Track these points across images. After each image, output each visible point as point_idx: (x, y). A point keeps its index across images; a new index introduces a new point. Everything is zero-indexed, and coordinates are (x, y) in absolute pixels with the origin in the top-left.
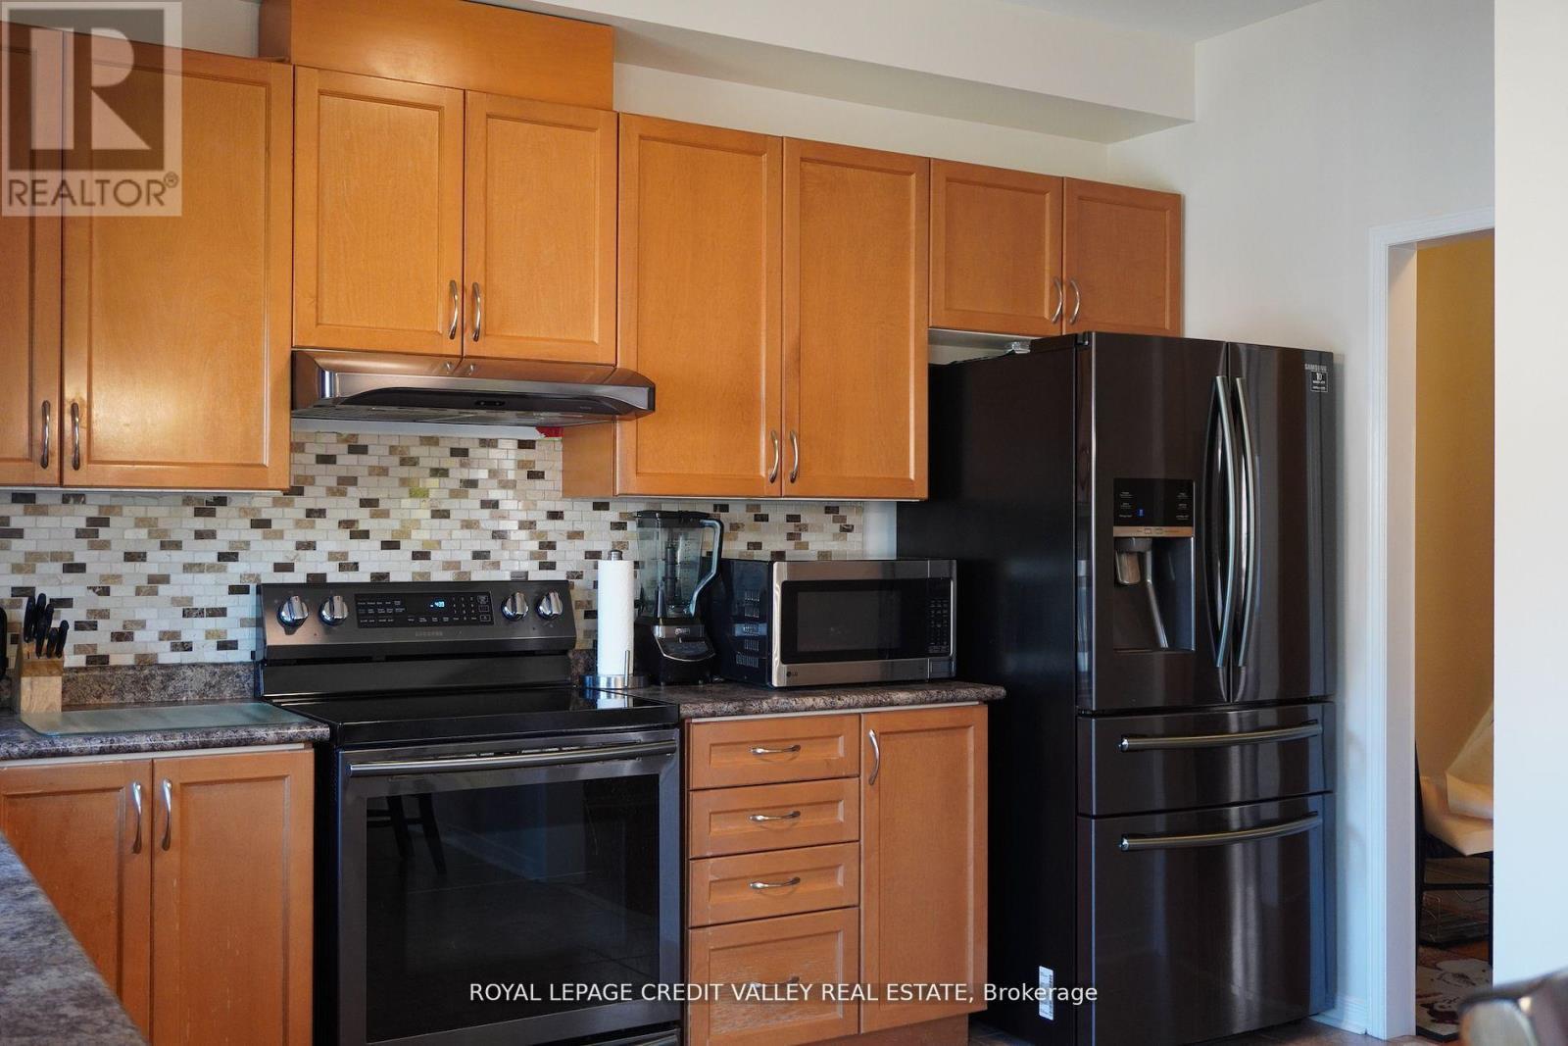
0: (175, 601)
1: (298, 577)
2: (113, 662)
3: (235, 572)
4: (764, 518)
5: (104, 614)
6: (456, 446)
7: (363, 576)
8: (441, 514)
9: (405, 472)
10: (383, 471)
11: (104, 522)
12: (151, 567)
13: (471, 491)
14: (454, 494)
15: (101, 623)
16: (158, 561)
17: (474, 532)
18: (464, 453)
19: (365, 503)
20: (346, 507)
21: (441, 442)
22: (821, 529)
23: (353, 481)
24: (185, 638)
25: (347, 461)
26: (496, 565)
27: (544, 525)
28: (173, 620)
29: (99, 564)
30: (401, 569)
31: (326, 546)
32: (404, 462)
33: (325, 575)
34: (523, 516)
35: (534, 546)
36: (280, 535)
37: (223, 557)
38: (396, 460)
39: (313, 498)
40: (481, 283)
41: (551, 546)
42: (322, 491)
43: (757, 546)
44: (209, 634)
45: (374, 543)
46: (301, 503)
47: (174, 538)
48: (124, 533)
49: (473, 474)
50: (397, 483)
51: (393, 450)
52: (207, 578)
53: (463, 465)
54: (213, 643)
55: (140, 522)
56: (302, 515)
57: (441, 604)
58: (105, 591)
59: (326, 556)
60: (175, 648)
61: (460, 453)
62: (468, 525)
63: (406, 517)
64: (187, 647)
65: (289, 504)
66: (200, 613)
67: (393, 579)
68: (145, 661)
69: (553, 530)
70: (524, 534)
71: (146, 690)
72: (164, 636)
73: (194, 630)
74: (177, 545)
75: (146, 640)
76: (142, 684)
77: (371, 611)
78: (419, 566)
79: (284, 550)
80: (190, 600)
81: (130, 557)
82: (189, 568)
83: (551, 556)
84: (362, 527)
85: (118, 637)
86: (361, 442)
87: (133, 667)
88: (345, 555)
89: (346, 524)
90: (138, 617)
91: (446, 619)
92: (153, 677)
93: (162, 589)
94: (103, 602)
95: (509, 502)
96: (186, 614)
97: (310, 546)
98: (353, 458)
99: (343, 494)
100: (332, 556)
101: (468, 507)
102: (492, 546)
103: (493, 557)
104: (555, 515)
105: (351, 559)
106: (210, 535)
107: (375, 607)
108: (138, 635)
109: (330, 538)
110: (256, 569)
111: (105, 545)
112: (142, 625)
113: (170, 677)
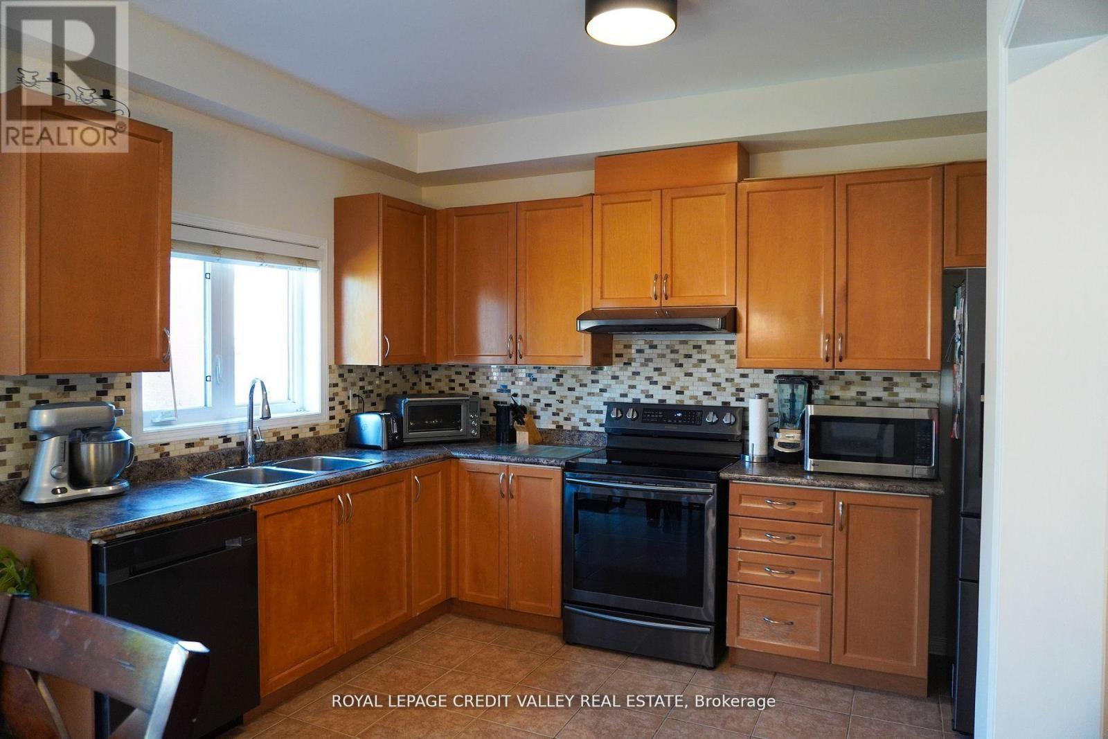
0: (585, 407)
1: (629, 400)
2: (564, 428)
3: (606, 396)
4: (868, 379)
5: (561, 410)
6: (695, 344)
7: (655, 401)
8: (689, 375)
9: (673, 356)
10: (663, 356)
11: (562, 376)
12: (576, 394)
13: (703, 364)
14: (695, 366)
15: (561, 413)
16: (579, 391)
17: (704, 383)
18: (699, 347)
19: (656, 369)
20: (649, 371)
21: (689, 343)
22: (908, 385)
23: (650, 360)
24: (588, 421)
25: (649, 352)
26: (715, 398)
27: (738, 380)
28: (584, 414)
29: (561, 391)
30: (671, 398)
31: (640, 387)
32: (672, 352)
33: (639, 399)
34: (728, 376)
35: (733, 390)
36: (622, 383)
37: (602, 390)
38: (669, 351)
39: (635, 366)
40: (669, 274)
41: (742, 390)
42: (638, 365)
43: (864, 394)
44: (596, 421)
45: (659, 387)
46: (631, 369)
47: (584, 382)
48: (568, 381)
49: (703, 357)
50: (669, 360)
51: (667, 347)
52: (596, 398)
53: (698, 353)
54: (598, 424)
55: (573, 376)
56: (630, 374)
57: (679, 415)
58: (562, 402)
59: (640, 391)
60: (585, 425)
61: (697, 347)
62: (701, 379)
63: (673, 376)
64: (589, 425)
65: (626, 370)
66: (593, 412)
67: (668, 402)
68: (575, 429)
69: (743, 383)
70: (729, 384)
71: (572, 439)
72: (581, 420)
73: (592, 418)
74: (585, 385)
75: (575, 421)
76: (572, 437)
77: (649, 416)
78: (679, 397)
79: (623, 388)
80: (590, 406)
81: (570, 389)
82: (589, 394)
83: (742, 395)
84: (655, 380)
85: (566, 419)
86: (655, 343)
87: (569, 431)
88: (648, 391)
89: (648, 378)
90: (572, 412)
91: (680, 421)
92: (575, 435)
93: (580, 401)
94: (561, 406)
95: (720, 370)
96: (588, 412)
97: (633, 387)
98: (651, 351)
99: (647, 365)
100: (642, 391)
101: (702, 371)
102: (713, 390)
103: (713, 395)
104: (743, 376)
105: (650, 393)
106: (597, 382)
107: (650, 415)
108: (572, 419)
109: (642, 384)
110: (613, 395)
111: (562, 385)
112: (574, 415)
113: (580, 436)
